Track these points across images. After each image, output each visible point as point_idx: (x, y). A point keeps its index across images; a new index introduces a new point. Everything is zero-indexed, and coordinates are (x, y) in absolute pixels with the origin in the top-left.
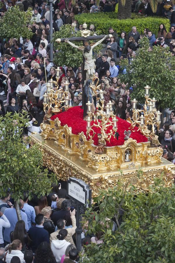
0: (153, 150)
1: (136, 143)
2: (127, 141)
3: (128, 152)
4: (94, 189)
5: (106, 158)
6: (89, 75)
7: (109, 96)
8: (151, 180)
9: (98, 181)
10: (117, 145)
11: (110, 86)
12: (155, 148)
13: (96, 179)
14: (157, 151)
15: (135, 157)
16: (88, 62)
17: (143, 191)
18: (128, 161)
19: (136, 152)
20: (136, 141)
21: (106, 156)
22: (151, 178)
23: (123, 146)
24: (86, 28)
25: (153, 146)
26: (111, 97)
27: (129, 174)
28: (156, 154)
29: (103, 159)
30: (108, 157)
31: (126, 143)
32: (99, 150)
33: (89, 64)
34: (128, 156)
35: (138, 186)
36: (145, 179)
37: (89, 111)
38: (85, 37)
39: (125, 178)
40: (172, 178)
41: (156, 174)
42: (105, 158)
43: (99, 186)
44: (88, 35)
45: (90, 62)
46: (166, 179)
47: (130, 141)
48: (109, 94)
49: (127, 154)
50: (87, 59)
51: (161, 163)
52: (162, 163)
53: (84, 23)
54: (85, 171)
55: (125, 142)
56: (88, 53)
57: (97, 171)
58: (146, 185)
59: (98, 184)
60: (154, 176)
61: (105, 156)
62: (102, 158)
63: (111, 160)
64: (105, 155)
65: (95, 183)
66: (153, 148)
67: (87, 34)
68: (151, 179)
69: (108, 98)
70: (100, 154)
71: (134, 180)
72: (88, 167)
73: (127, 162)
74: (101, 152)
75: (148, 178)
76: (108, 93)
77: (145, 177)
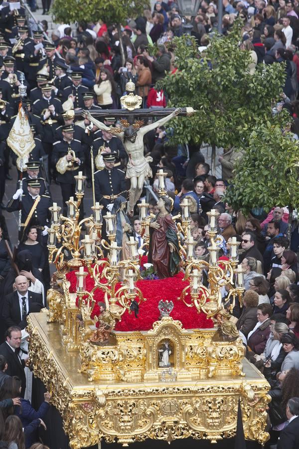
0: (222, 347)
1: (180, 327)
2: (159, 322)
3: (167, 346)
4: (78, 417)
5: (111, 354)
6: (134, 189)
7: (164, 233)
8: (211, 410)
9: (88, 401)
10: (140, 329)
11: (167, 213)
12: (227, 343)
13: (80, 396)
14: (231, 350)
15: (181, 358)
16: (133, 161)
17: (194, 433)
18: (165, 366)
19: (183, 348)
20: (180, 322)
21: (112, 350)
22: (210, 405)
23: (150, 332)
24: (131, 92)
25: (224, 338)
26: (168, 236)
27: (157, 390)
28: (227, 355)
29: (103, 356)
30: (116, 352)
31: (158, 326)
32: (98, 337)
33: (133, 167)
34: (166, 355)
35: (180, 420)
36: (197, 405)
37: (88, 257)
38: (131, 109)
39: (151, 399)
40: (261, 411)
41: (222, 398)
42: (108, 353)
43: (90, 410)
44: (138, 106)
45: (137, 162)
46: (246, 411)
47: (166, 323)
48: (163, 229)
49: (164, 350)
50: (130, 155)
51: (240, 376)
52: (242, 376)
53: (129, 81)
54: (68, 379)
55: (155, 323)
56: (133, 142)
57: (91, 379)
58: (199, 419)
59: (86, 407)
60: (217, 402)
61: (110, 350)
62: (103, 353)
63: (121, 359)
64: (112, 347)
65: (80, 403)
66: (223, 343)
67: (134, 104)
68: (210, 408)
69: (161, 238)
70: (98, 344)
71: (170, 406)
72: (82, 372)
73: (162, 367)
74: (102, 341)
75: (204, 404)
76: (161, 227)
77: (197, 402)
